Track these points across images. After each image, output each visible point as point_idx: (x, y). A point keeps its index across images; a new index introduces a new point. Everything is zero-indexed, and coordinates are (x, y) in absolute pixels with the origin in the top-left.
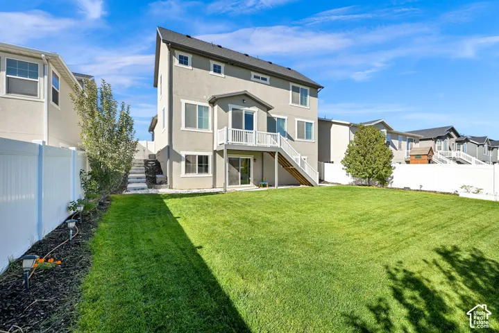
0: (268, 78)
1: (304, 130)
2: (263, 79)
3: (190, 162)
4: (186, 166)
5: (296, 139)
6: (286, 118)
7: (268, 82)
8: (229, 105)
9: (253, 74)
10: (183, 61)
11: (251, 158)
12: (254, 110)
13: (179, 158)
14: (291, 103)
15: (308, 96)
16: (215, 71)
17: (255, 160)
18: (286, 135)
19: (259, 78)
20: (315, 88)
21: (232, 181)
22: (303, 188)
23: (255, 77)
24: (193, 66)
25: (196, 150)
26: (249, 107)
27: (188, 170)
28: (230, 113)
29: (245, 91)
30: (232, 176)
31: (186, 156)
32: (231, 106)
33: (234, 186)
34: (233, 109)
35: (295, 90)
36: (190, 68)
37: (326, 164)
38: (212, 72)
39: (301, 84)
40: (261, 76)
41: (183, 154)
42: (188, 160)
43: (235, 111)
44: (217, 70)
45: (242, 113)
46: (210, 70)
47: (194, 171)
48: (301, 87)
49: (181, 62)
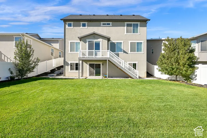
0: (111, 23)
1: (135, 47)
2: (107, 24)
3: (72, 66)
4: (71, 67)
5: (129, 52)
6: (122, 42)
7: (111, 25)
8: (87, 40)
9: (102, 23)
10: (70, 25)
11: (101, 63)
12: (100, 40)
13: (68, 64)
14: (126, 33)
15: (139, 27)
16: (83, 26)
17: (103, 64)
18: (122, 51)
19: (105, 24)
20: (144, 22)
21: (91, 74)
22: (130, 79)
23: (103, 24)
24: (73, 26)
25: (74, 61)
26: (97, 39)
27: (71, 69)
28: (87, 43)
29: (94, 32)
30: (91, 72)
31: (71, 63)
32: (88, 40)
33: (92, 76)
34: (89, 42)
35: (128, 25)
36: (72, 27)
37: (155, 66)
38: (81, 27)
39: (132, 22)
40: (106, 23)
41: (69, 62)
42: (71, 65)
43: (90, 42)
44: (84, 25)
45: (94, 43)
46: (80, 26)
47: (73, 70)
48: (133, 23)
49: (69, 26)
